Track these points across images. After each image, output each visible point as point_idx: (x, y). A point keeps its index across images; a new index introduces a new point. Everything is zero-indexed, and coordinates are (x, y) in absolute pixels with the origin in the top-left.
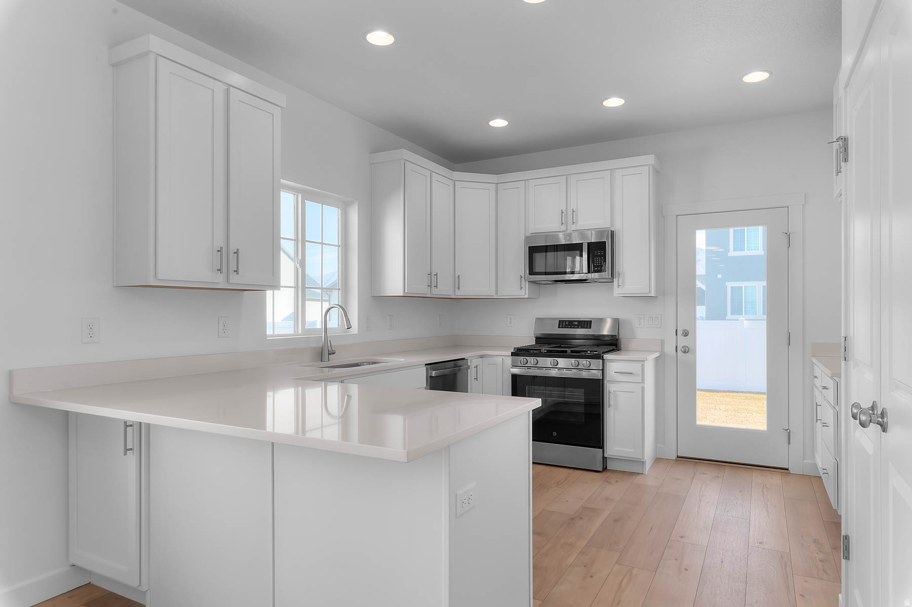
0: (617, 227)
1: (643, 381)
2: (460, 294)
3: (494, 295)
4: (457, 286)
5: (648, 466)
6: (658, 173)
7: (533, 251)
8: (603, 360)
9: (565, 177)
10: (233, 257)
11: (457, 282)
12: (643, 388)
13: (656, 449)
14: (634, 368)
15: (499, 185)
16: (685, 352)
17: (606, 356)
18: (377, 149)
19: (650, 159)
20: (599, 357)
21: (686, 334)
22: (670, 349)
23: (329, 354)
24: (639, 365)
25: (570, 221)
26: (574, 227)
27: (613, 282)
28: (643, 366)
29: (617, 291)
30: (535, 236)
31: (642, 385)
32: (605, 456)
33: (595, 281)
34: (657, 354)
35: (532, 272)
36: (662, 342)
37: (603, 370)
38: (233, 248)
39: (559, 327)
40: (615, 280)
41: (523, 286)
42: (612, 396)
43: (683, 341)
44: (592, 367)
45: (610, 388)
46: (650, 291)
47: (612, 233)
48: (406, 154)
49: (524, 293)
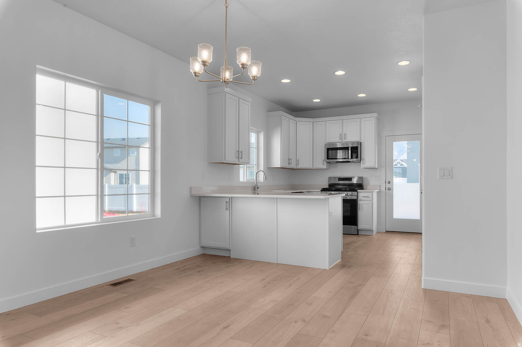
0: (362, 141)
1: (372, 200)
2: (298, 167)
3: (312, 167)
4: (297, 164)
5: (374, 233)
6: (378, 120)
7: (328, 149)
8: (357, 192)
9: (341, 120)
10: (240, 153)
11: (297, 161)
12: (372, 202)
13: (377, 228)
14: (369, 195)
15: (314, 123)
16: (389, 190)
17: (358, 191)
18: (269, 111)
19: (375, 115)
20: (356, 191)
21: (389, 183)
22: (383, 189)
23: (258, 188)
24: (371, 194)
25: (344, 138)
26: (345, 141)
27: (361, 162)
28: (372, 194)
29: (362, 166)
30: (329, 144)
31: (372, 201)
32: (358, 229)
33: (353, 162)
34: (378, 191)
35: (328, 158)
36: (380, 186)
37: (357, 196)
38: (240, 151)
39: (338, 181)
40: (362, 162)
41: (324, 164)
42: (361, 206)
43: (388, 186)
44: (353, 195)
45: (360, 203)
46: (375, 166)
47: (360, 143)
48: (282, 113)
49: (325, 167)
